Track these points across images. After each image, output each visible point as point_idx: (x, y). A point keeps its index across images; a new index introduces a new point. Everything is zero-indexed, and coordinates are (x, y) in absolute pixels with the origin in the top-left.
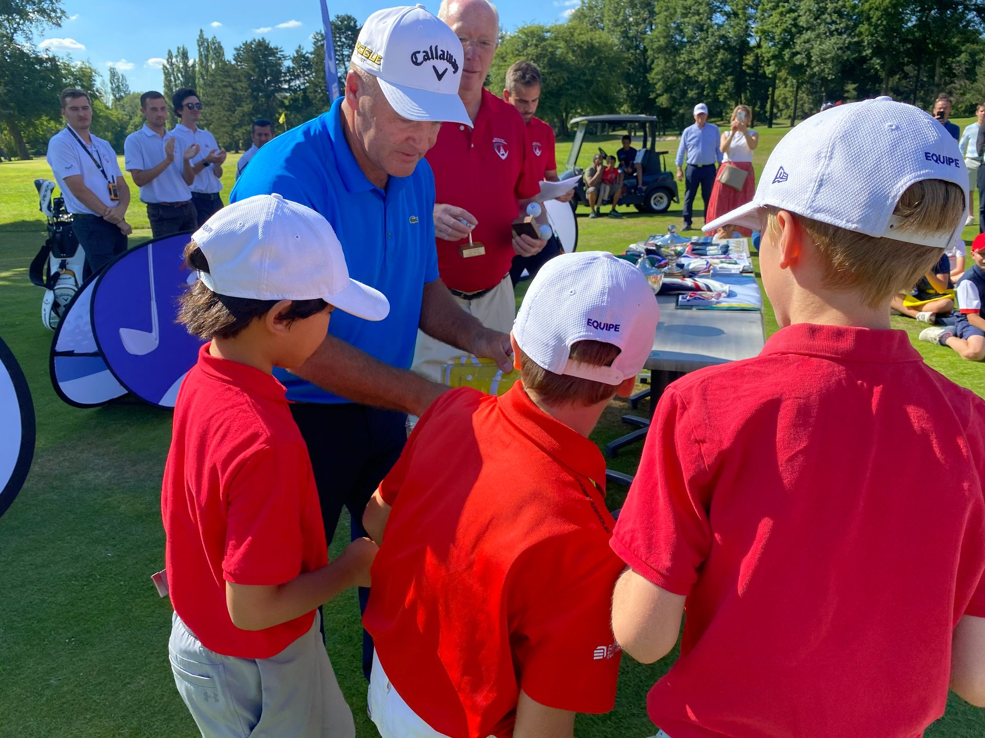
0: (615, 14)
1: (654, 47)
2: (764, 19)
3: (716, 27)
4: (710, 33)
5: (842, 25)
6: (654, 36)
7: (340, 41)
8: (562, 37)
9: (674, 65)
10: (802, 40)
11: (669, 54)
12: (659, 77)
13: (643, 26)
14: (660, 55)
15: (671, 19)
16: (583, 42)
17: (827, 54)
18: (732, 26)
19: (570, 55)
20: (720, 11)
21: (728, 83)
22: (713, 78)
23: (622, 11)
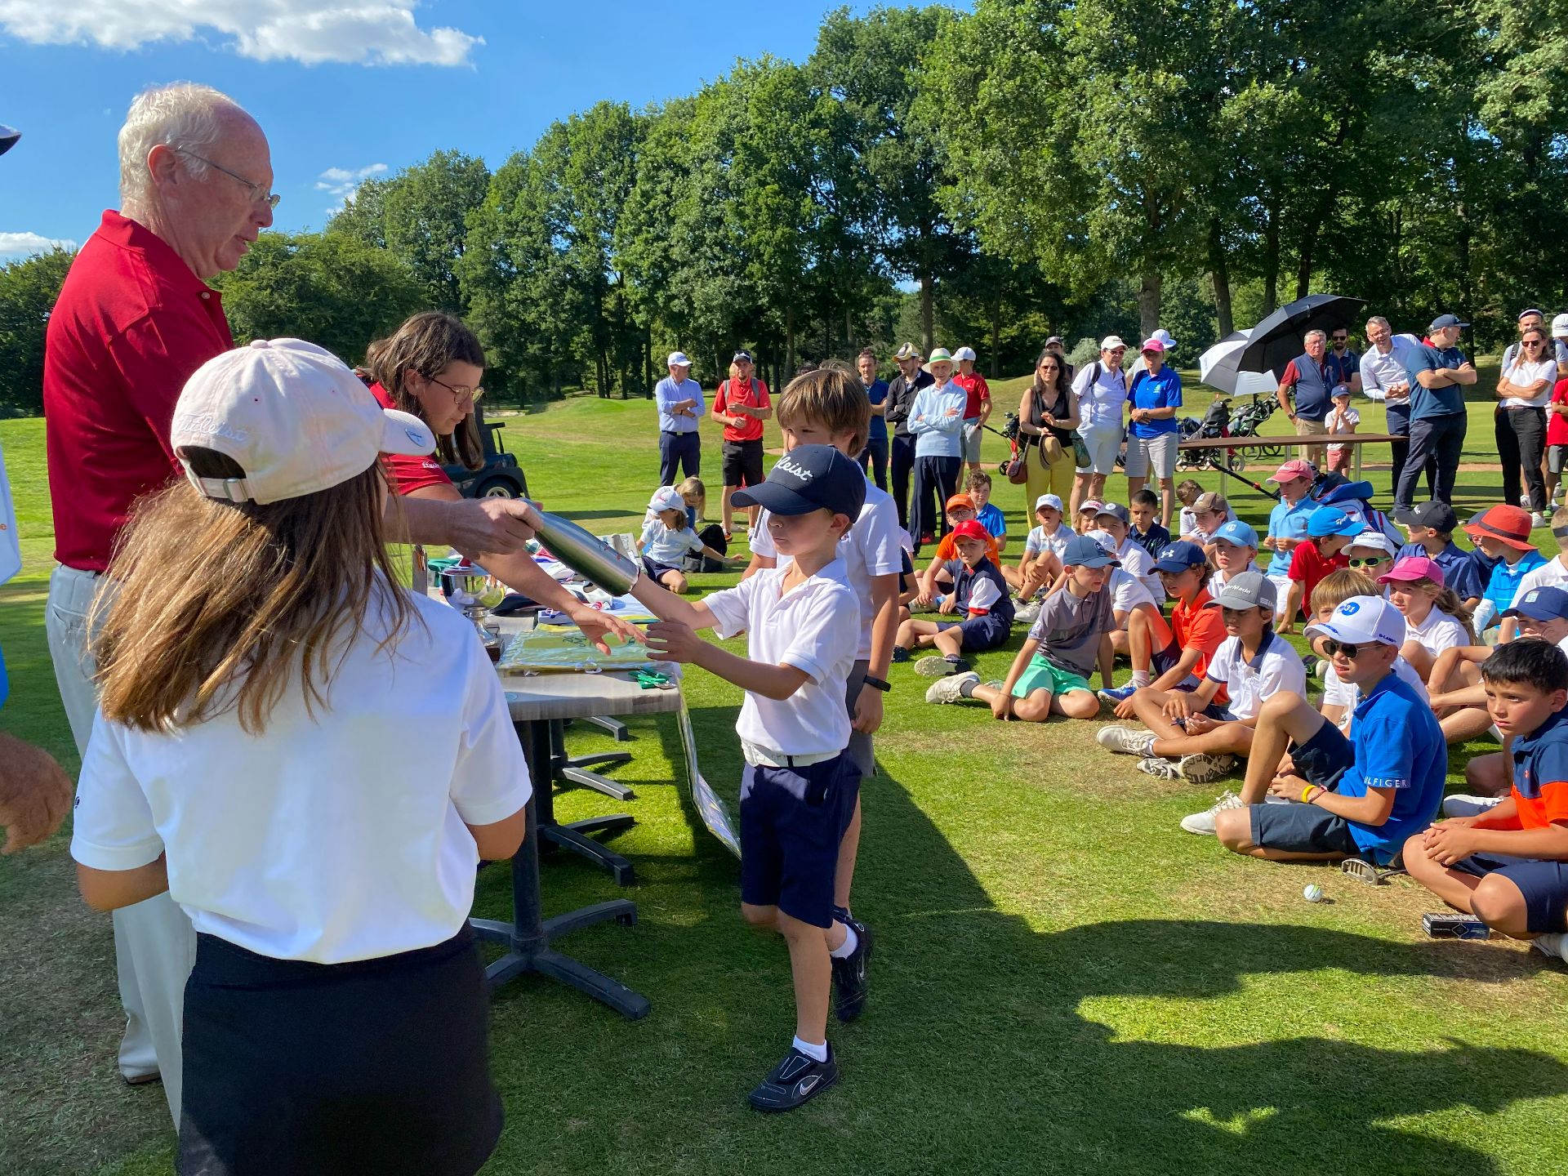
0: (403, 226)
1: (469, 277)
2: (624, 246)
3: (557, 254)
4: (549, 262)
5: (727, 262)
6: (467, 261)
8: (318, 254)
9: (502, 306)
10: (678, 279)
11: (494, 288)
12: (481, 321)
13: (446, 247)
14: (478, 289)
15: (490, 238)
16: (353, 264)
17: (713, 300)
18: (580, 254)
19: (334, 282)
20: (561, 233)
21: (585, 335)
22: (561, 326)
23: (413, 221)
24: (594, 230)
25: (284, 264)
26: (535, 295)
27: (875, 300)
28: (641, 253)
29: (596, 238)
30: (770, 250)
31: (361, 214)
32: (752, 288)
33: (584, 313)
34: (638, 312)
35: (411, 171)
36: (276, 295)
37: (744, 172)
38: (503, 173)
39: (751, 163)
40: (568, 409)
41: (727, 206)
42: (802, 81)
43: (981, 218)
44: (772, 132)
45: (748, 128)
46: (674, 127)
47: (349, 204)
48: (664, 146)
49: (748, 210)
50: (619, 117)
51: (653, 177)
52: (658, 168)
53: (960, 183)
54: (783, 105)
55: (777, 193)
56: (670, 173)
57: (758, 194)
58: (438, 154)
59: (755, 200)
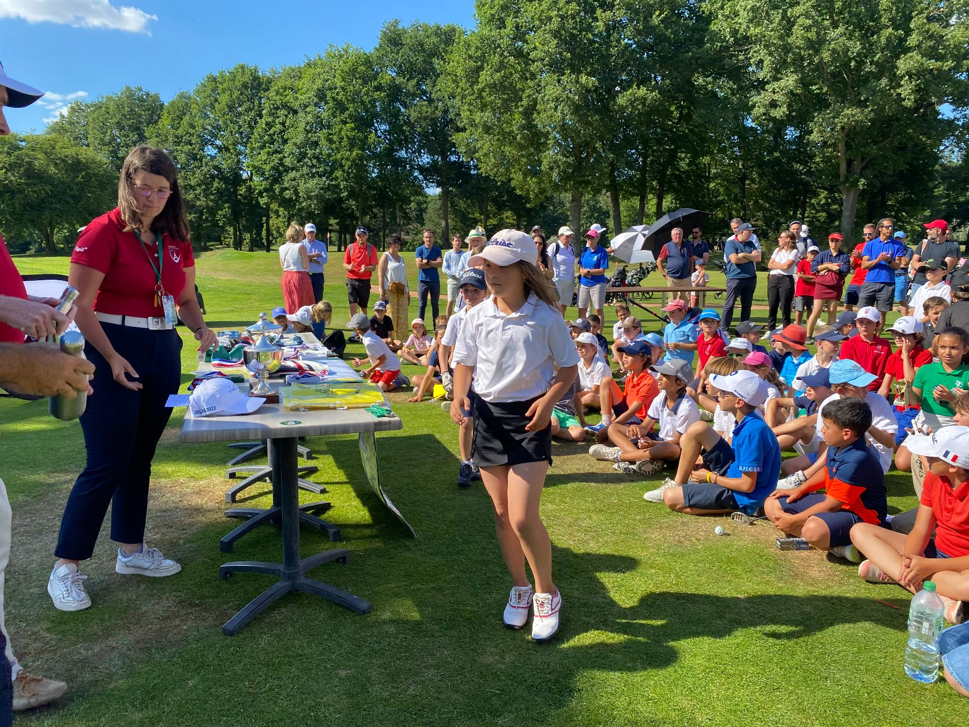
0: (101, 133)
2: (253, 156)
3: (209, 158)
4: (203, 163)
5: (321, 169)
8: (41, 148)
16: (66, 156)
17: (311, 192)
18: (224, 159)
19: (52, 167)
20: (212, 144)
21: (226, 210)
22: (211, 204)
23: (109, 131)
24: (234, 144)
25: (16, 153)
26: (192, 183)
27: (412, 198)
28: (265, 160)
29: (235, 149)
30: (349, 163)
31: (72, 123)
32: (337, 186)
33: (226, 196)
34: (262, 197)
35: (108, 98)
36: (9, 174)
37: (332, 114)
38: (172, 104)
39: (337, 109)
40: (215, 256)
41: (322, 134)
42: (370, 62)
43: (480, 153)
44: (350, 91)
45: (336, 88)
46: (288, 84)
47: (62, 116)
48: (281, 95)
49: (335, 138)
50: (251, 75)
51: (273, 114)
52: (277, 108)
53: (468, 131)
54: (358, 76)
55: (353, 129)
56: (284, 112)
57: (341, 129)
58: (128, 88)
59: (340, 132)
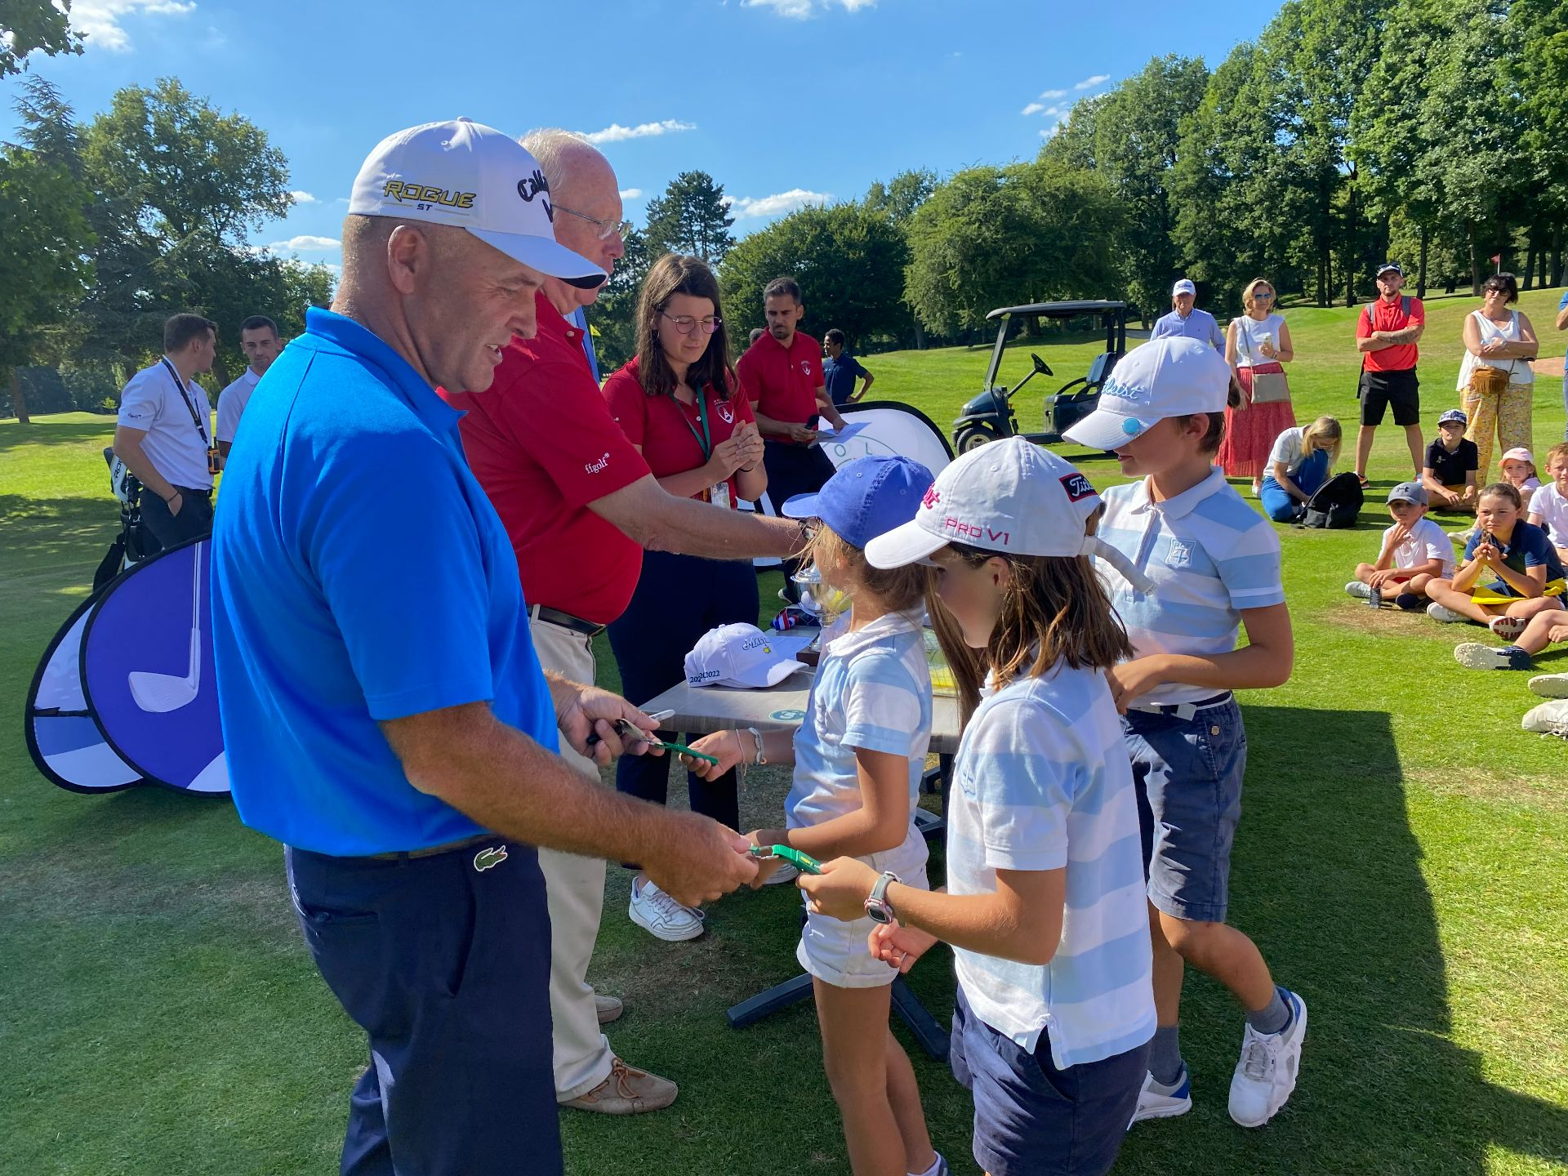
0: (1114, 142)
1: (1178, 189)
2: (1359, 132)
3: (1279, 151)
4: (1269, 161)
5: (1493, 134)
6: (1178, 172)
7: (687, 211)
8: (1025, 183)
9: (1213, 216)
10: (1426, 161)
11: (1205, 198)
12: (1188, 235)
13: (1157, 157)
14: (1188, 200)
15: (1204, 144)
16: (1058, 189)
17: (1470, 181)
18: (1306, 148)
19: (1039, 210)
20: (1286, 126)
21: (1306, 237)
22: (1278, 230)
24: (1325, 119)
25: (992, 197)
26: (1250, 199)
28: (1381, 137)
29: (1327, 127)
30: (1556, 111)
31: (1073, 136)
32: (1526, 161)
33: (1306, 212)
34: (1372, 205)
35: (1126, 83)
36: (984, 228)
38: (1223, 71)
49: (1527, 67)
51: (1403, 46)
52: (1413, 34)
56: (1425, 38)
57: (1543, 45)
58: (1154, 60)
59: (1538, 53)
